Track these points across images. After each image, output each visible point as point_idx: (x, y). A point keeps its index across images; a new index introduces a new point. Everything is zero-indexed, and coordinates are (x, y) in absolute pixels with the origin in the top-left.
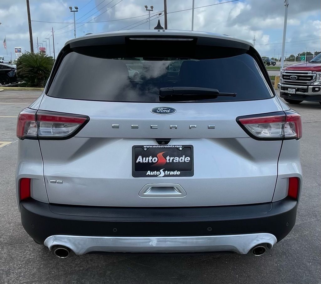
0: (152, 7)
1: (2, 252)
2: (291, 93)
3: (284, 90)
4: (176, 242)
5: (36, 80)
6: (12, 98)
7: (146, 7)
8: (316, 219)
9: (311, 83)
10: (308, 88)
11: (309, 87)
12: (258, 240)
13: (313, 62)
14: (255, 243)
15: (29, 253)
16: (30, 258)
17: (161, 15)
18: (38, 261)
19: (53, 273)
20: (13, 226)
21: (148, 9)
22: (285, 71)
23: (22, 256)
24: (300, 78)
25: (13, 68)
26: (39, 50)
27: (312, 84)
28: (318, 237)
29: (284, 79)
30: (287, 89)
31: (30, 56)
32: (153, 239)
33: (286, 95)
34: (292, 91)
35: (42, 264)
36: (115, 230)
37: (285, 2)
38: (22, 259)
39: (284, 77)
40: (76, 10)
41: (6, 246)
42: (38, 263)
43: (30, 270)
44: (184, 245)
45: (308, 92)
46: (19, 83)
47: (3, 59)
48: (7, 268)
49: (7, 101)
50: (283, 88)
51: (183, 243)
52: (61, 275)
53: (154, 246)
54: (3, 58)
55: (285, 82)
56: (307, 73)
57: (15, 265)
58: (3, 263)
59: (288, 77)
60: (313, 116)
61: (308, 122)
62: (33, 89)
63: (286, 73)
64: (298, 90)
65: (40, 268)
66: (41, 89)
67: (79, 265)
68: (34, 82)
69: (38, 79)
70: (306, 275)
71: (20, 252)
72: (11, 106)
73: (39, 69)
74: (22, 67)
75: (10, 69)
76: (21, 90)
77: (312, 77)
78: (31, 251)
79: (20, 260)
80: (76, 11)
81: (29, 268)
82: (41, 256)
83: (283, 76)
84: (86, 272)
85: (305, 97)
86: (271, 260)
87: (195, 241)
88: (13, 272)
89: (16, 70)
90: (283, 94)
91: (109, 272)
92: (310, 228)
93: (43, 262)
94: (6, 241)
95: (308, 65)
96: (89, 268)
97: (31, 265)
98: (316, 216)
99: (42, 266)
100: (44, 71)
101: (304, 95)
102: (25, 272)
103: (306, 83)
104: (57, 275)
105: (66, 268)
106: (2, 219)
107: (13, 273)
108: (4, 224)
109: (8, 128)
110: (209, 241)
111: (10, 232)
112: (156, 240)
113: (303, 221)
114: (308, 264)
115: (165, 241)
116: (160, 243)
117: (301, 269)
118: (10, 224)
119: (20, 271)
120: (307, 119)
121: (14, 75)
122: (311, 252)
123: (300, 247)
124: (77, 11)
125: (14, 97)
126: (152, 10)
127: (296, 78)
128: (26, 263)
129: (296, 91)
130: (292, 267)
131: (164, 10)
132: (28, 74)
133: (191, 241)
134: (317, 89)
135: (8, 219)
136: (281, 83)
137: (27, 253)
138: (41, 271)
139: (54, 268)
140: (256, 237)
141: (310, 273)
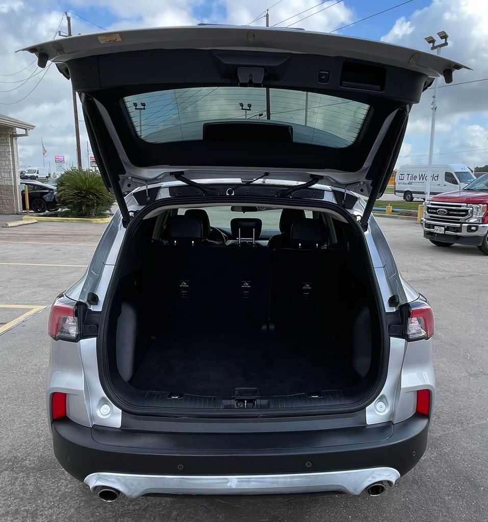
0: (250, 106)
1: (27, 483)
2: (438, 232)
3: (429, 228)
4: (263, 482)
5: (83, 208)
6: (50, 235)
7: (242, 105)
8: (461, 428)
9: (466, 219)
10: (461, 227)
11: (463, 225)
12: (374, 477)
13: (468, 189)
14: (370, 481)
15: (65, 483)
16: (67, 492)
17: (262, 116)
18: (77, 496)
19: (98, 514)
20: (44, 441)
21: (243, 108)
22: (431, 202)
23: (54, 488)
24: (451, 213)
25: (52, 190)
26: (90, 159)
27: (467, 221)
28: (462, 456)
29: (429, 212)
30: (433, 226)
31: (77, 174)
32: (233, 478)
33: (431, 235)
34: (440, 230)
35: (83, 501)
36: (181, 467)
37: (432, 104)
38: (55, 493)
39: (429, 210)
40: (143, 107)
41: (33, 473)
42: (77, 500)
43: (66, 510)
44: (275, 486)
45: (461, 232)
46: (60, 210)
47: (38, 173)
48: (34, 508)
49: (42, 240)
50: (428, 226)
51: (273, 483)
52: (109, 518)
53: (234, 487)
54: (38, 170)
55: (431, 217)
56: (460, 206)
57: (45, 503)
58: (28, 499)
59: (435, 211)
60: (468, 266)
61: (461, 275)
62: (80, 220)
63: (432, 204)
64: (447, 229)
65: (79, 507)
66: (90, 221)
67: (134, 502)
68: (82, 210)
69: (87, 206)
70: (442, 515)
71: (53, 482)
72: (47, 247)
73: (88, 192)
74: (65, 190)
75: (47, 191)
76: (62, 221)
77: (466, 211)
78: (68, 480)
79: (52, 495)
80: (142, 109)
81: (65, 507)
82: (82, 488)
83: (428, 208)
84: (143, 513)
85: (458, 238)
86: (397, 493)
87: (288, 480)
88: (41, 513)
89: (55, 193)
90: (428, 234)
91: (175, 513)
92: (453, 442)
93: (83, 499)
94: (33, 465)
95: (461, 195)
96: (148, 506)
97: (68, 503)
98: (462, 423)
99: (82, 504)
100: (96, 195)
101: (457, 236)
102: (58, 514)
103: (459, 220)
104: (103, 518)
105: (116, 508)
106: (29, 430)
107: (42, 515)
108: (31, 437)
109: (41, 283)
110: (308, 480)
111: (40, 450)
112: (237, 480)
113: (445, 431)
114: (447, 498)
115: (249, 481)
116: (241, 483)
117: (437, 506)
118: (39, 437)
119: (52, 513)
120: (460, 271)
121: (53, 198)
122: (452, 479)
123: (437, 472)
124: (144, 109)
125: (52, 233)
126: (250, 110)
127: (445, 212)
128: (60, 498)
129: (446, 230)
130: (425, 503)
131: (266, 109)
132: (72, 198)
133: (283, 480)
134: (473, 228)
135: (37, 430)
136: (425, 218)
137: (63, 483)
138: (81, 511)
139: (100, 507)
140: (372, 474)
141: (448, 512)
